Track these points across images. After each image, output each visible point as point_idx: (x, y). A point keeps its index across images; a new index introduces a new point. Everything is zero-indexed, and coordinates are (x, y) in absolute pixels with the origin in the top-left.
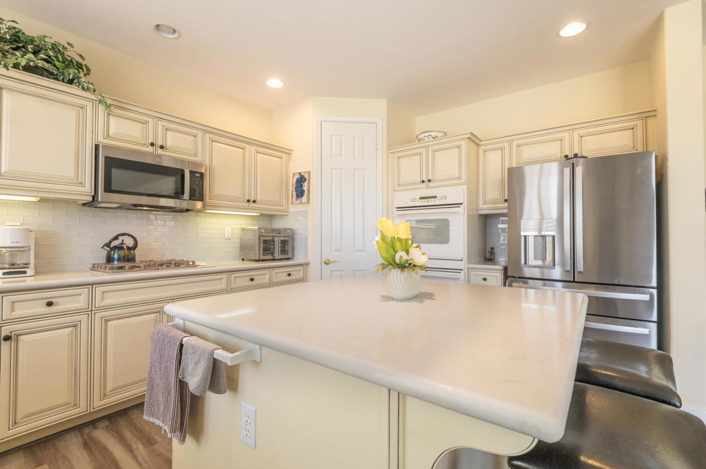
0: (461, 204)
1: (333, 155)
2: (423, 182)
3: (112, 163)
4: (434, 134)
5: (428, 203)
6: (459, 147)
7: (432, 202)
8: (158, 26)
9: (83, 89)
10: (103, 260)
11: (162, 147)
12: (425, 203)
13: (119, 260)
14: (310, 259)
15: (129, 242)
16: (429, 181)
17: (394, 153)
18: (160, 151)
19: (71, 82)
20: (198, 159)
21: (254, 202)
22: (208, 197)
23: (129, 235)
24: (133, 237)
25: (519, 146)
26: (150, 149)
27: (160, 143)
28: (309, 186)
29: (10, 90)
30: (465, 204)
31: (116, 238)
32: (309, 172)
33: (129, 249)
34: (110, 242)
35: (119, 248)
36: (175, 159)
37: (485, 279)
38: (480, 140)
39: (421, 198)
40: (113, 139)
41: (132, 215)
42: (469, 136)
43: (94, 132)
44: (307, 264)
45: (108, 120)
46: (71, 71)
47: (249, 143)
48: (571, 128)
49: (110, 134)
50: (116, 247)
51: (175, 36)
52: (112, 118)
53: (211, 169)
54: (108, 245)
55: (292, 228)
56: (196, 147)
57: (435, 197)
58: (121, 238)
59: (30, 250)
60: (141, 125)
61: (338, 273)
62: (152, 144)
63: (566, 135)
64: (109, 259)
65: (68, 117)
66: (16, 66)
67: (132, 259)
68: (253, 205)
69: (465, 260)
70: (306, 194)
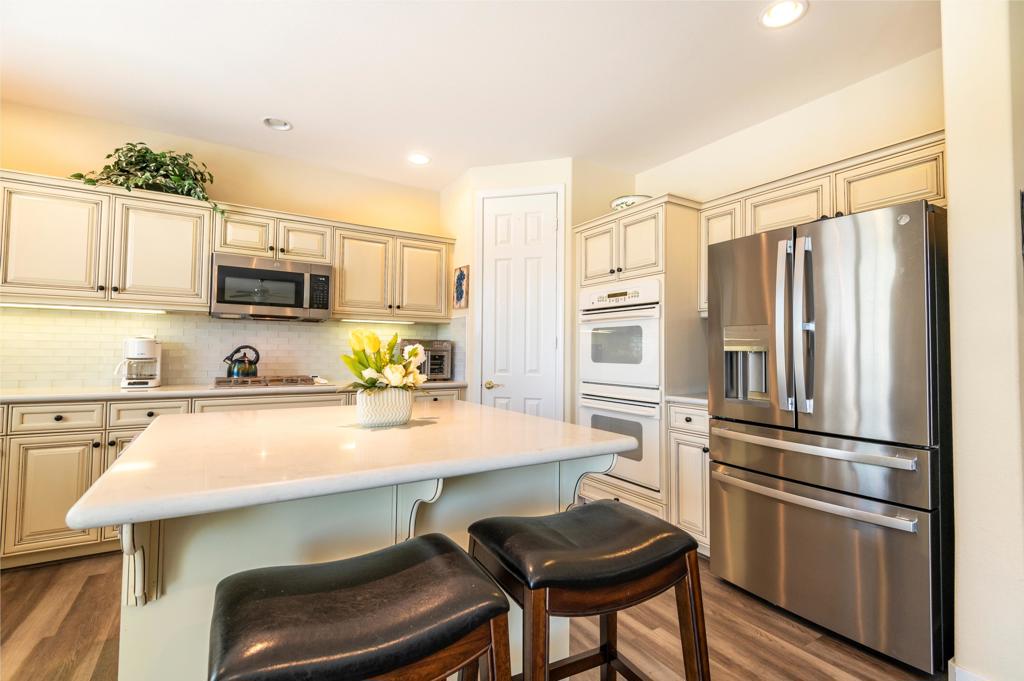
0: (657, 303)
1: (499, 241)
2: (612, 272)
3: (225, 272)
4: (630, 200)
5: (619, 303)
6: (655, 217)
7: (622, 301)
8: (268, 121)
9: (199, 198)
10: (224, 374)
11: (283, 250)
12: (613, 302)
13: (238, 374)
14: (468, 381)
15: (251, 355)
16: (620, 270)
17: (581, 232)
18: (281, 255)
19: (188, 194)
20: (327, 261)
21: (398, 307)
22: (337, 304)
23: (250, 348)
24: (254, 350)
25: (755, 207)
26: (270, 254)
27: (281, 246)
28: (468, 285)
29: (135, 209)
30: (662, 303)
31: (238, 351)
32: (468, 267)
33: (251, 363)
34: (232, 355)
35: (241, 361)
36: (294, 263)
37: (688, 420)
38: (701, 203)
39: (610, 296)
40: (231, 246)
41: (252, 325)
42: (666, 199)
43: (212, 242)
44: (465, 387)
45: (226, 227)
46: (186, 183)
47: (392, 236)
48: (831, 169)
49: (228, 242)
50: (237, 360)
51: (287, 127)
52: (229, 225)
53: (342, 269)
54: (230, 358)
55: (452, 340)
56: (324, 247)
57: (625, 294)
58: (243, 351)
59: (156, 361)
60: (260, 229)
61: (504, 401)
62: (272, 249)
63: (825, 181)
64: (230, 373)
65: (186, 227)
66: (137, 186)
67: (254, 374)
68: (397, 311)
69: (662, 388)
70: (464, 295)
